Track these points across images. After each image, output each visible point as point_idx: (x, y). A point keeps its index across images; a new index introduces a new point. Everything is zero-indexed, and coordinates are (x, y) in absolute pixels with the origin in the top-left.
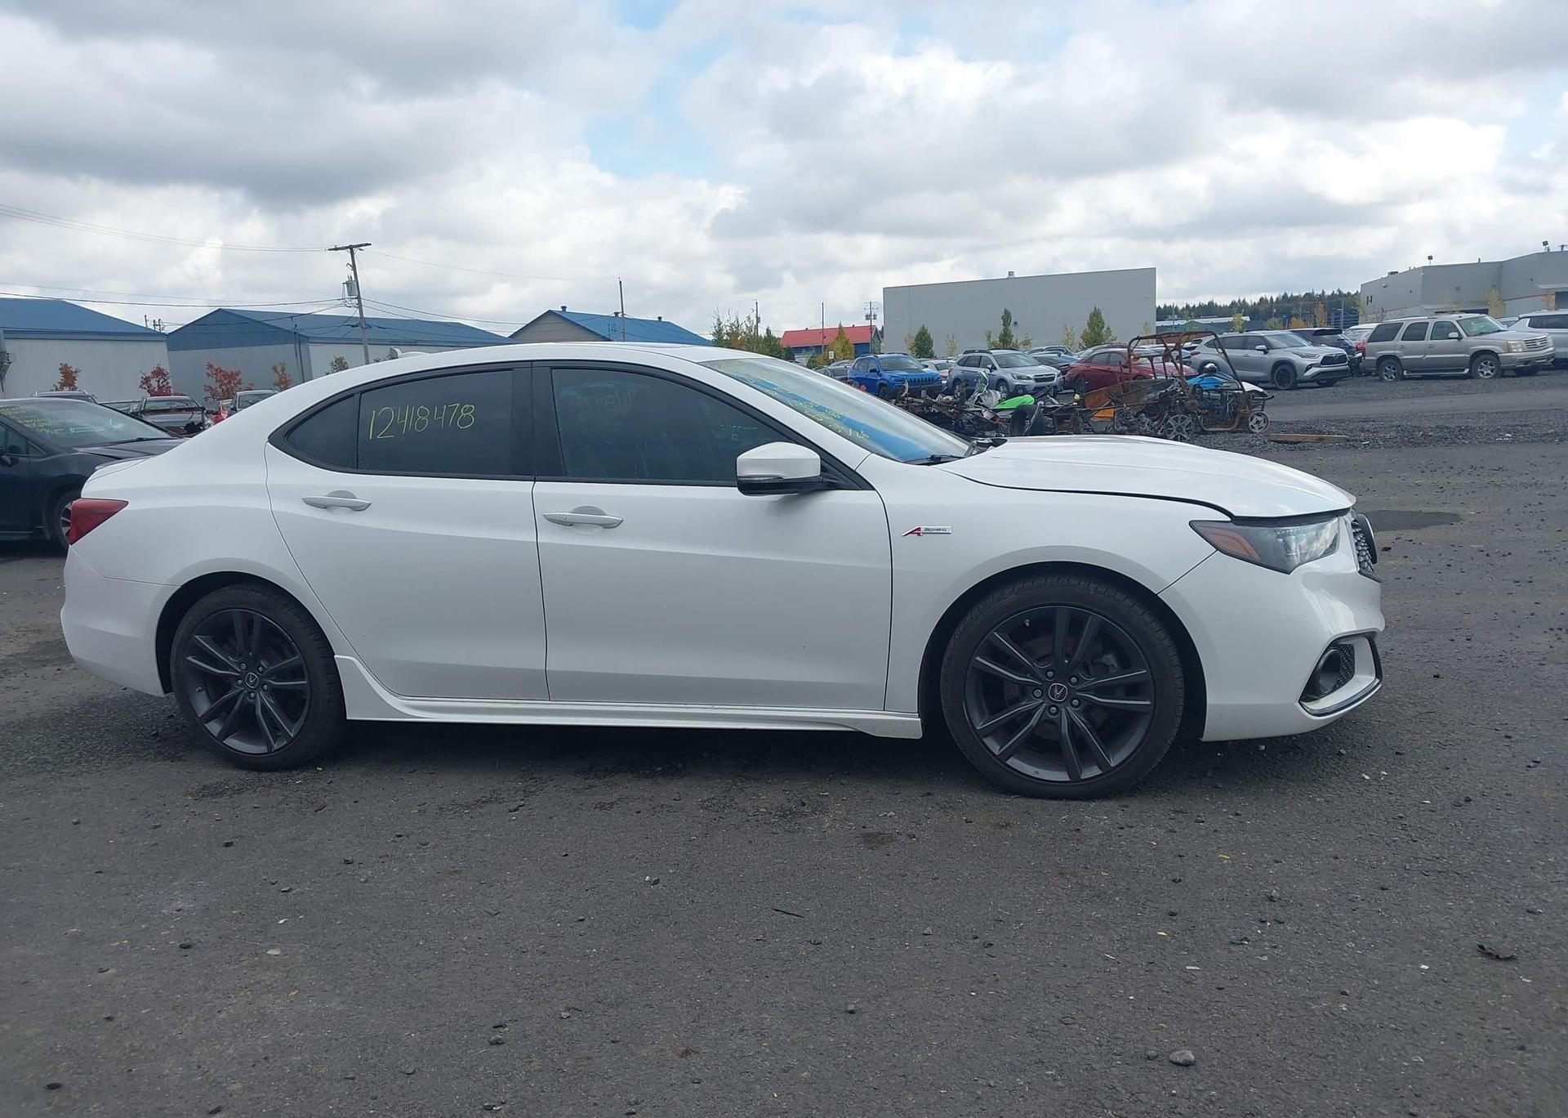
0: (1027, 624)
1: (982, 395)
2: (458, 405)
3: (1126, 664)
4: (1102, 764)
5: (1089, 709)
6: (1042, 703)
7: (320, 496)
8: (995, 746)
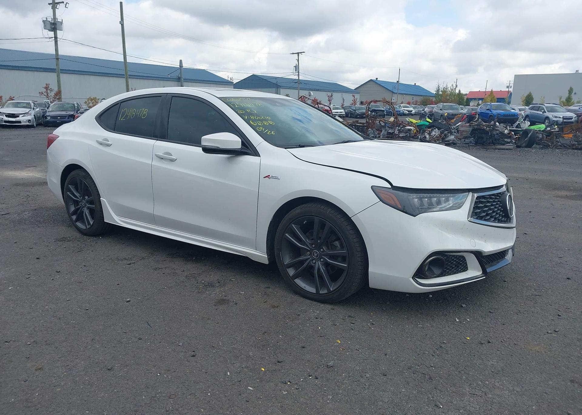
0: (304, 223)
2: (144, 109)
3: (342, 247)
4: (328, 289)
5: (326, 265)
6: (310, 258)
7: (100, 140)
8: (291, 272)
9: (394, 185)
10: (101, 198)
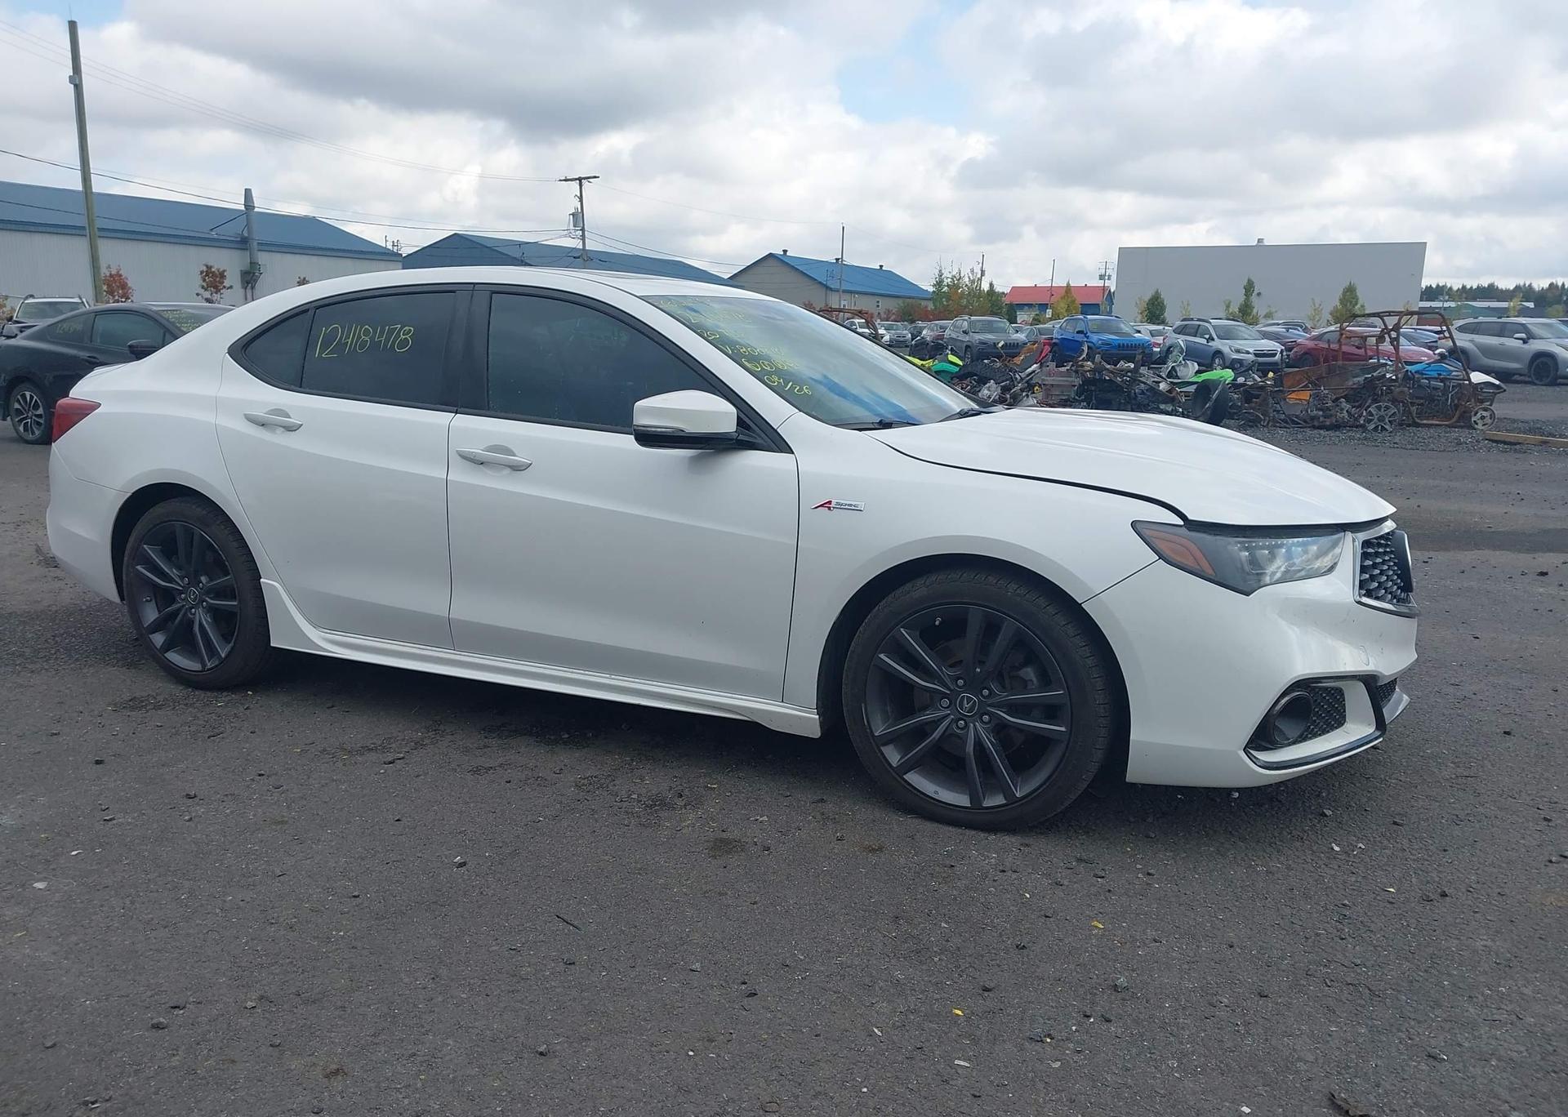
0: (937, 623)
1: (1178, 365)
2: (399, 326)
3: (1046, 681)
4: (1008, 794)
5: (1001, 730)
6: (949, 714)
7: (260, 413)
8: (893, 756)
9: (1190, 517)
10: (262, 580)
